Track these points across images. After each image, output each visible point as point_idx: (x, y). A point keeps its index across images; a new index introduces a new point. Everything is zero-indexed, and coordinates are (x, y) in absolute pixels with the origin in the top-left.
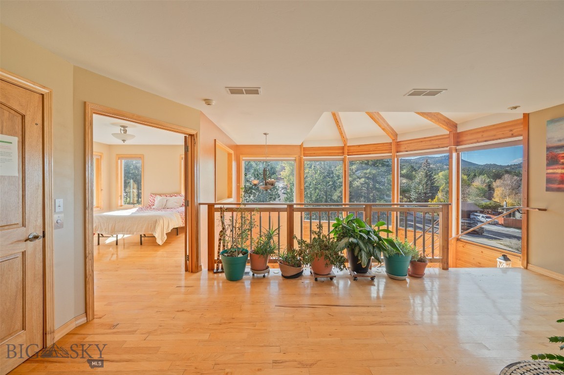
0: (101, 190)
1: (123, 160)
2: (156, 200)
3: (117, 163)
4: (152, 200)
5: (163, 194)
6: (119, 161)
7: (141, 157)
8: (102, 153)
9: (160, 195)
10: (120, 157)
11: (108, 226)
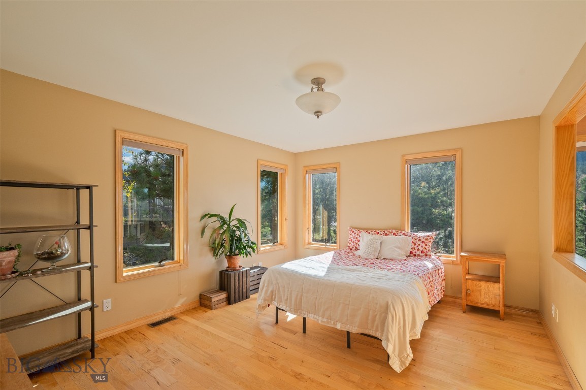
0: (286, 219)
1: (311, 175)
2: (361, 239)
3: (304, 178)
4: (354, 240)
5: (372, 229)
6: (307, 175)
7: (336, 168)
8: (287, 165)
9: (367, 230)
10: (308, 171)
11: (291, 294)
